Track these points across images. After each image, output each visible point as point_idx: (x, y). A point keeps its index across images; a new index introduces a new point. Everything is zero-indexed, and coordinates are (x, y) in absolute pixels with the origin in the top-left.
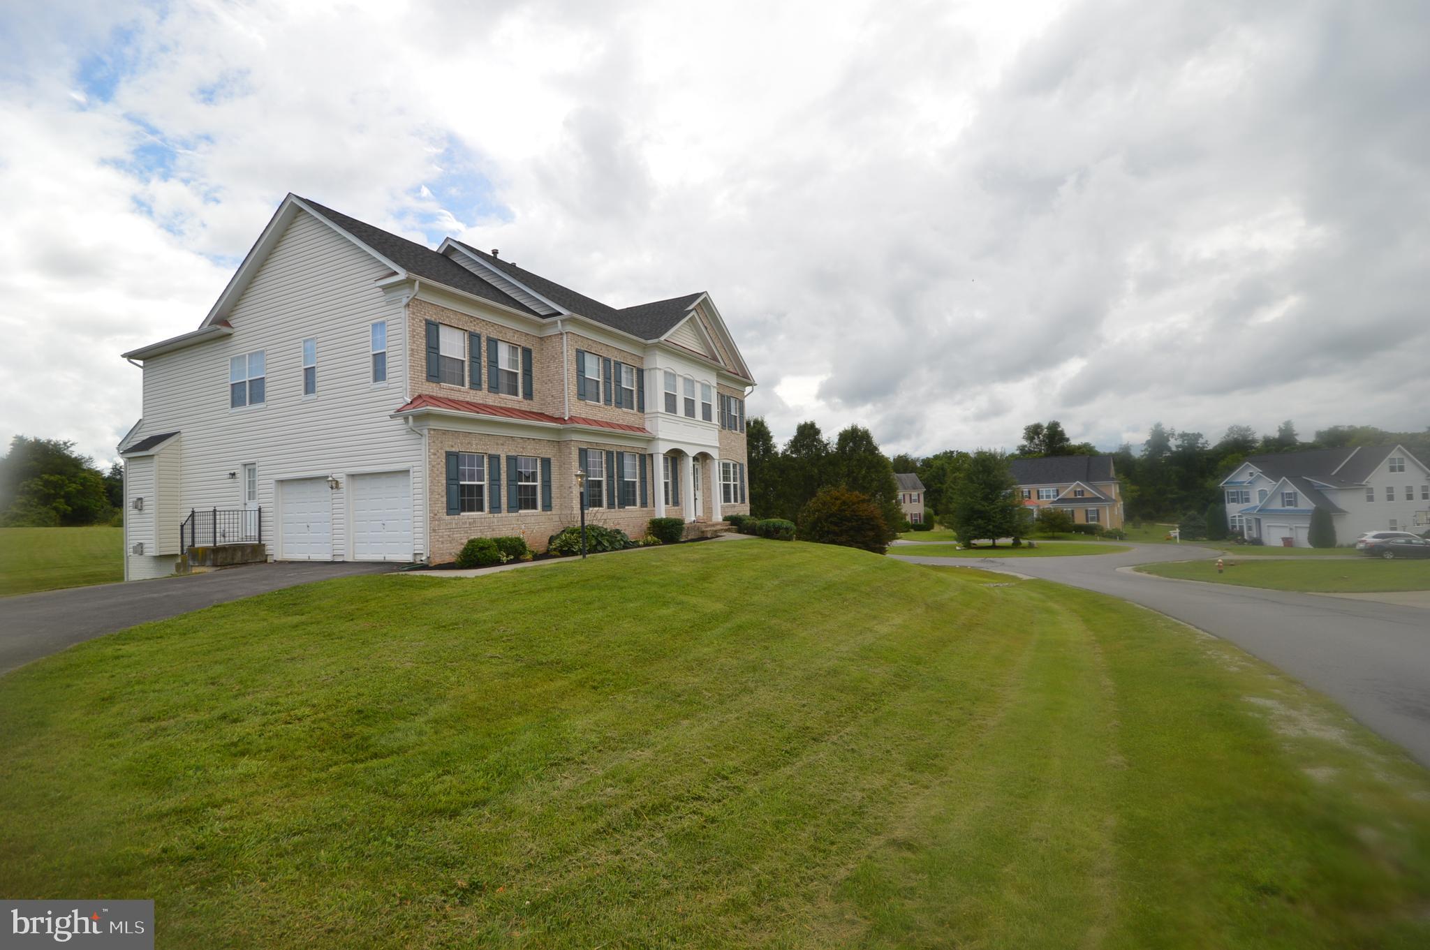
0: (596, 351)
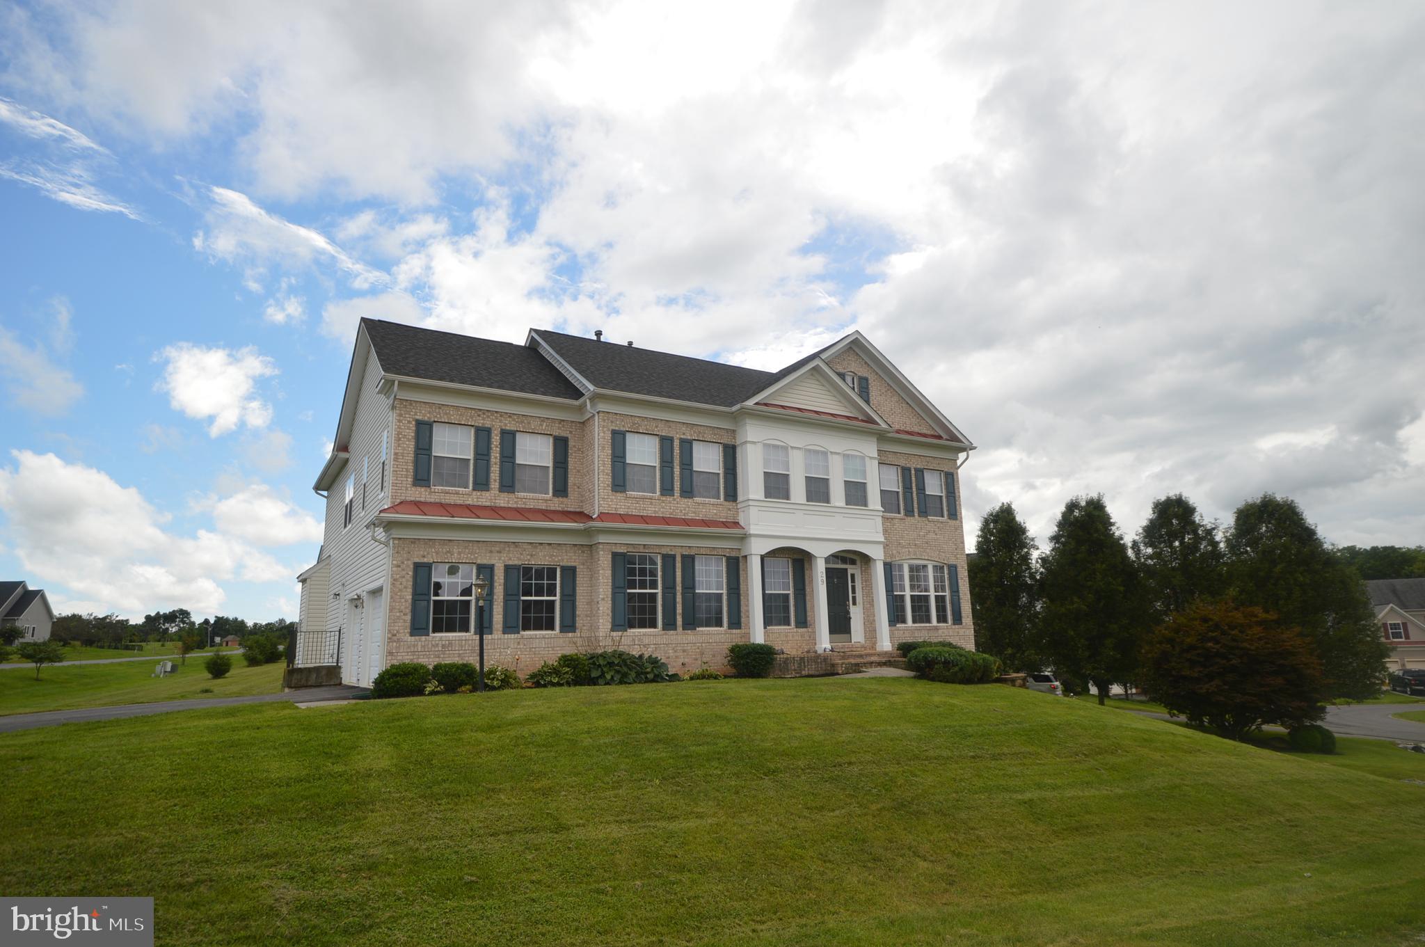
0: (647, 430)
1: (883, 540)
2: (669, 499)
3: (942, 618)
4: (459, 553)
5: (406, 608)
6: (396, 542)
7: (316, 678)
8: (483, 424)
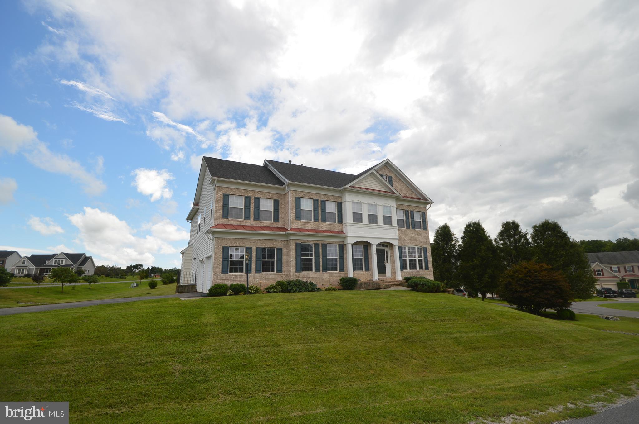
0: (308, 197)
1: (398, 238)
2: (317, 223)
3: (421, 268)
4: (239, 243)
5: (220, 263)
6: (216, 239)
7: (188, 289)
8: (248, 195)
